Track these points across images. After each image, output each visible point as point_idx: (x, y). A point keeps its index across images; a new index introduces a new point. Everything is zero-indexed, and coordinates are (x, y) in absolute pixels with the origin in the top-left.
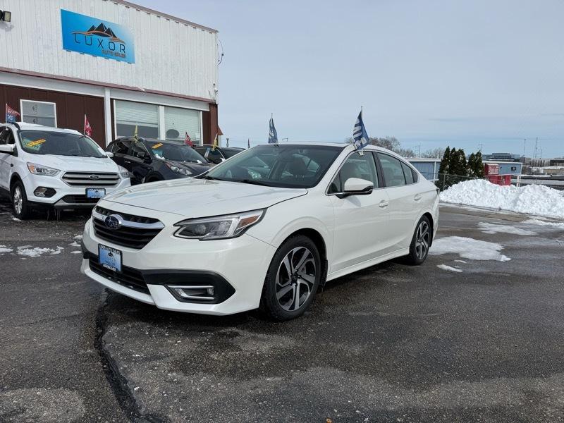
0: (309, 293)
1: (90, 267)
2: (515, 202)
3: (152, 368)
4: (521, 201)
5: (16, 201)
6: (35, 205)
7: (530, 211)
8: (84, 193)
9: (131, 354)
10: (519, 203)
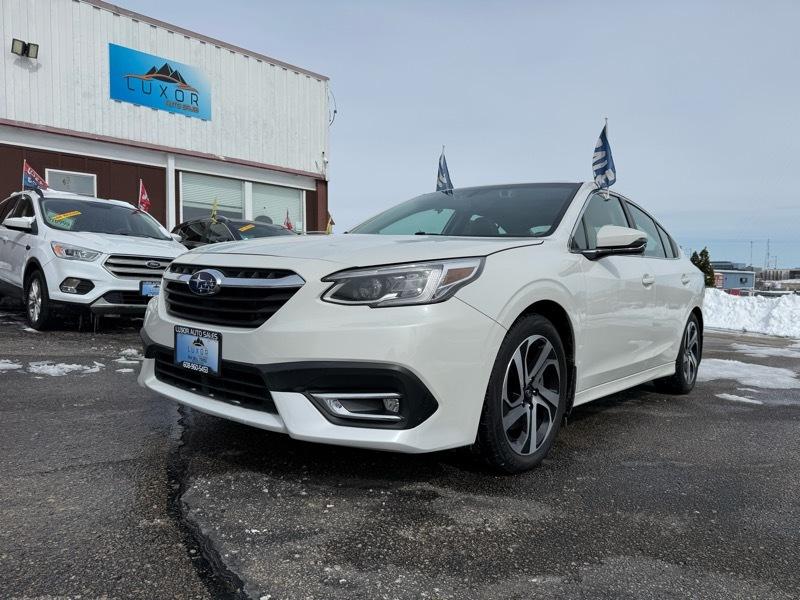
0: (551, 424)
1: (156, 374)
2: (766, 320)
3: (290, 556)
4: (775, 319)
5: (31, 302)
6: (60, 306)
7: (790, 333)
8: (138, 289)
9: (241, 528)
10: (772, 321)
